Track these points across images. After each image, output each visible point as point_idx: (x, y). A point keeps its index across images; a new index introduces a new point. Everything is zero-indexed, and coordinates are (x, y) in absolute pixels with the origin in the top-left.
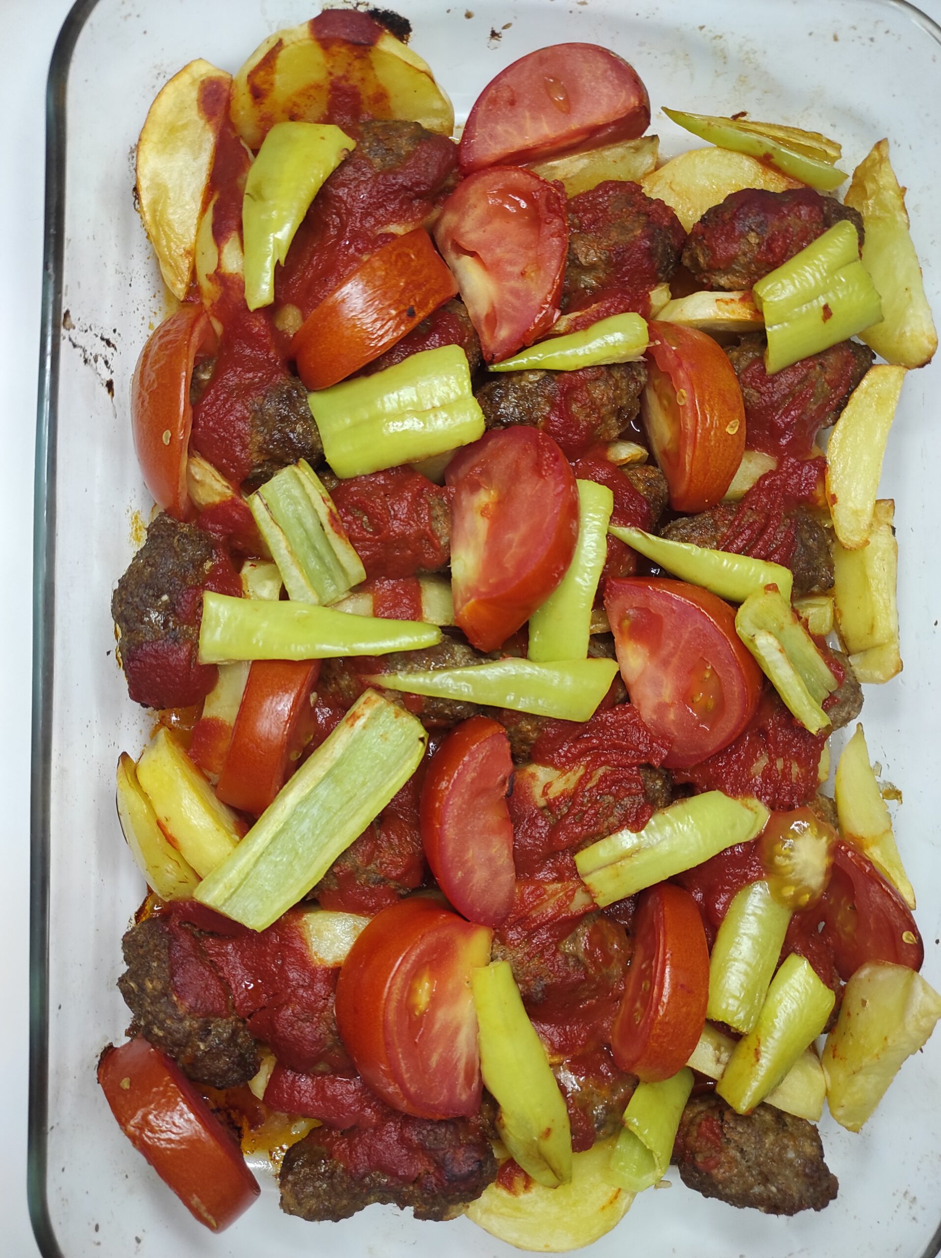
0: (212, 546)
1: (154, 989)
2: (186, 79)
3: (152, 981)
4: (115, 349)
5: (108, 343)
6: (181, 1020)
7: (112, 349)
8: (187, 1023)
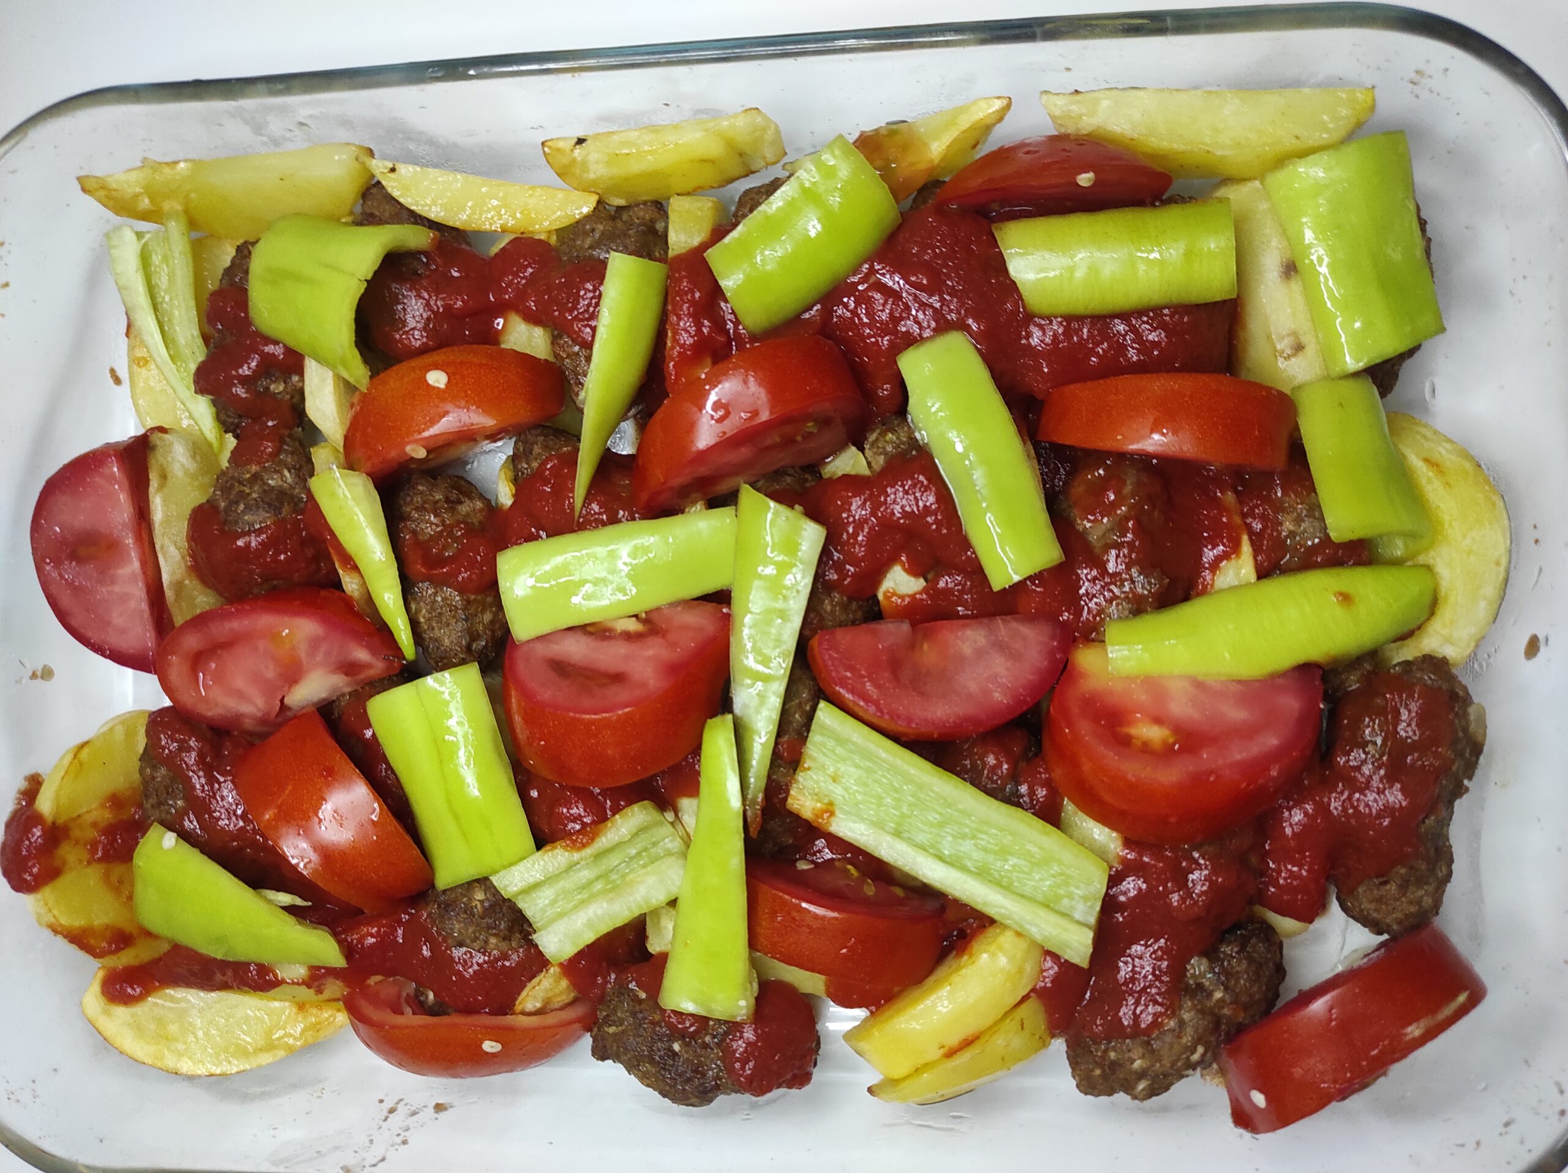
0: (622, 988)
1: (1143, 1057)
2: (104, 1023)
3: (1133, 1061)
4: (401, 1100)
5: (392, 1111)
6: (1182, 1023)
7: (400, 1107)
8: (1186, 1016)
